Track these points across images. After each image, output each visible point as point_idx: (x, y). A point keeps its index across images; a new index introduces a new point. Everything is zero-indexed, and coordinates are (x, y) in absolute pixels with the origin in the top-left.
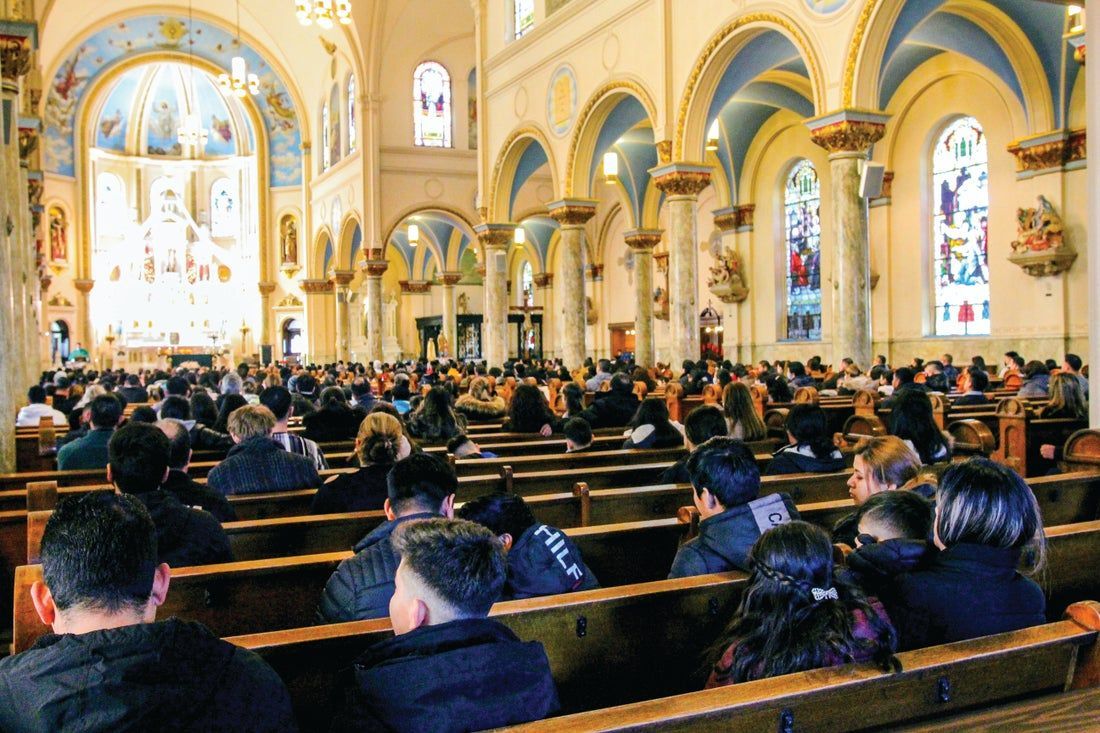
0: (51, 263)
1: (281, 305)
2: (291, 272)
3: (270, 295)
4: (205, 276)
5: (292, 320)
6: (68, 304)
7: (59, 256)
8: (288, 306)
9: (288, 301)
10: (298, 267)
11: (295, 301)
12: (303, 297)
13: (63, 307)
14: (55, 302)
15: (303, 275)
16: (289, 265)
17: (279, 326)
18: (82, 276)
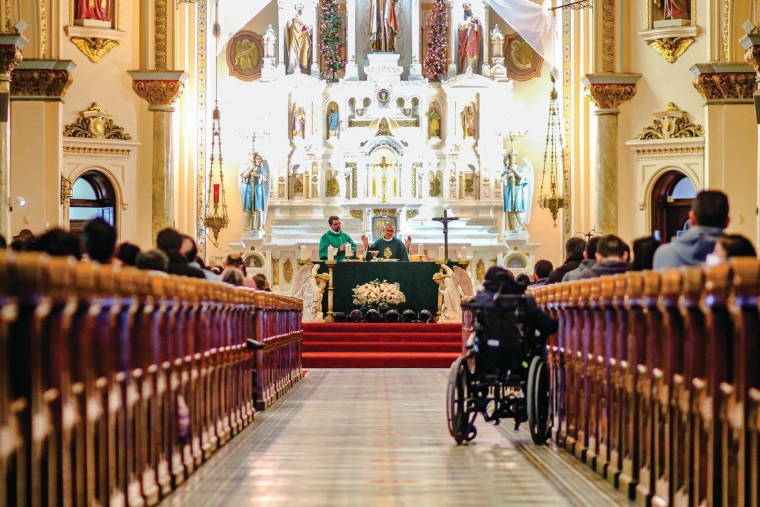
0: (75, 31)
1: (648, 136)
2: (674, 45)
3: (624, 107)
4: (471, 61)
5: (676, 176)
6: (114, 132)
7: (95, 14)
8: (666, 140)
9: (665, 123)
10: (691, 30)
11: (684, 126)
12: (700, 111)
13: (101, 141)
14: (81, 127)
15: (701, 52)
16: (670, 26)
17: (641, 193)
18: (151, 64)
